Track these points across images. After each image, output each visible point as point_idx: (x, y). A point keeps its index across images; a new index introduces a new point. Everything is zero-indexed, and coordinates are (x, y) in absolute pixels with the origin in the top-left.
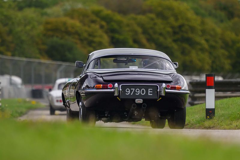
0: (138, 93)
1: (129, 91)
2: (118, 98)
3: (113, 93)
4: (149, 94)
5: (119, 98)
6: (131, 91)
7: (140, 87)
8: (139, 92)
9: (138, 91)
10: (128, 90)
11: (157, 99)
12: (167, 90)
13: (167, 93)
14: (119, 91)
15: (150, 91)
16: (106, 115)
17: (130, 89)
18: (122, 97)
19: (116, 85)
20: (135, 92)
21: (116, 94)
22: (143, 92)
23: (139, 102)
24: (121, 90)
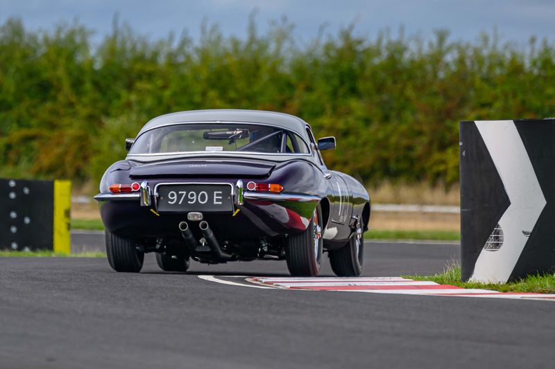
0: (192, 200)
1: (175, 197)
2: (152, 210)
3: (138, 201)
4: (215, 203)
5: (155, 211)
6: (179, 196)
7: (197, 188)
8: (194, 198)
9: (192, 195)
10: (173, 195)
11: (232, 213)
12: (246, 194)
13: (246, 201)
14: (152, 197)
15: (218, 195)
16: (158, 246)
17: (177, 193)
18: (161, 209)
19: (144, 185)
20: (186, 199)
21: (146, 202)
22: (203, 198)
23: (196, 218)
24: (156, 194)
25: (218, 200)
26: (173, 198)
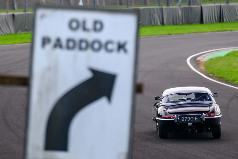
0: (189, 120)
1: (184, 119)
2: (177, 123)
3: (174, 121)
4: (196, 120)
6: (185, 119)
7: (190, 116)
8: (189, 119)
9: (189, 118)
10: (183, 118)
11: (201, 122)
12: (206, 117)
13: (206, 119)
15: (196, 118)
17: (184, 118)
18: (179, 123)
19: (175, 116)
20: (187, 119)
21: (176, 121)
22: (192, 119)
23: (190, 125)
24: (178, 118)
25: (196, 119)
26: (183, 119)
